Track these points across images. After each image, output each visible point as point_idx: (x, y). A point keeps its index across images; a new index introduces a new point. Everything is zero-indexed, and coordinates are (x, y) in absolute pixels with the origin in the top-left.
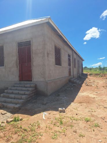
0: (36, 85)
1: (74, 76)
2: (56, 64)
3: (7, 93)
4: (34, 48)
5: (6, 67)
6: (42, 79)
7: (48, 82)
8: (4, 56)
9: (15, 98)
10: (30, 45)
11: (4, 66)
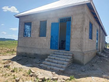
0: (73, 54)
1: (99, 50)
2: (89, 38)
3: (50, 58)
4: (73, 23)
5: (47, 37)
6: (79, 50)
7: (85, 53)
8: (47, 29)
9: (57, 63)
10: (70, 21)
11: (46, 37)
